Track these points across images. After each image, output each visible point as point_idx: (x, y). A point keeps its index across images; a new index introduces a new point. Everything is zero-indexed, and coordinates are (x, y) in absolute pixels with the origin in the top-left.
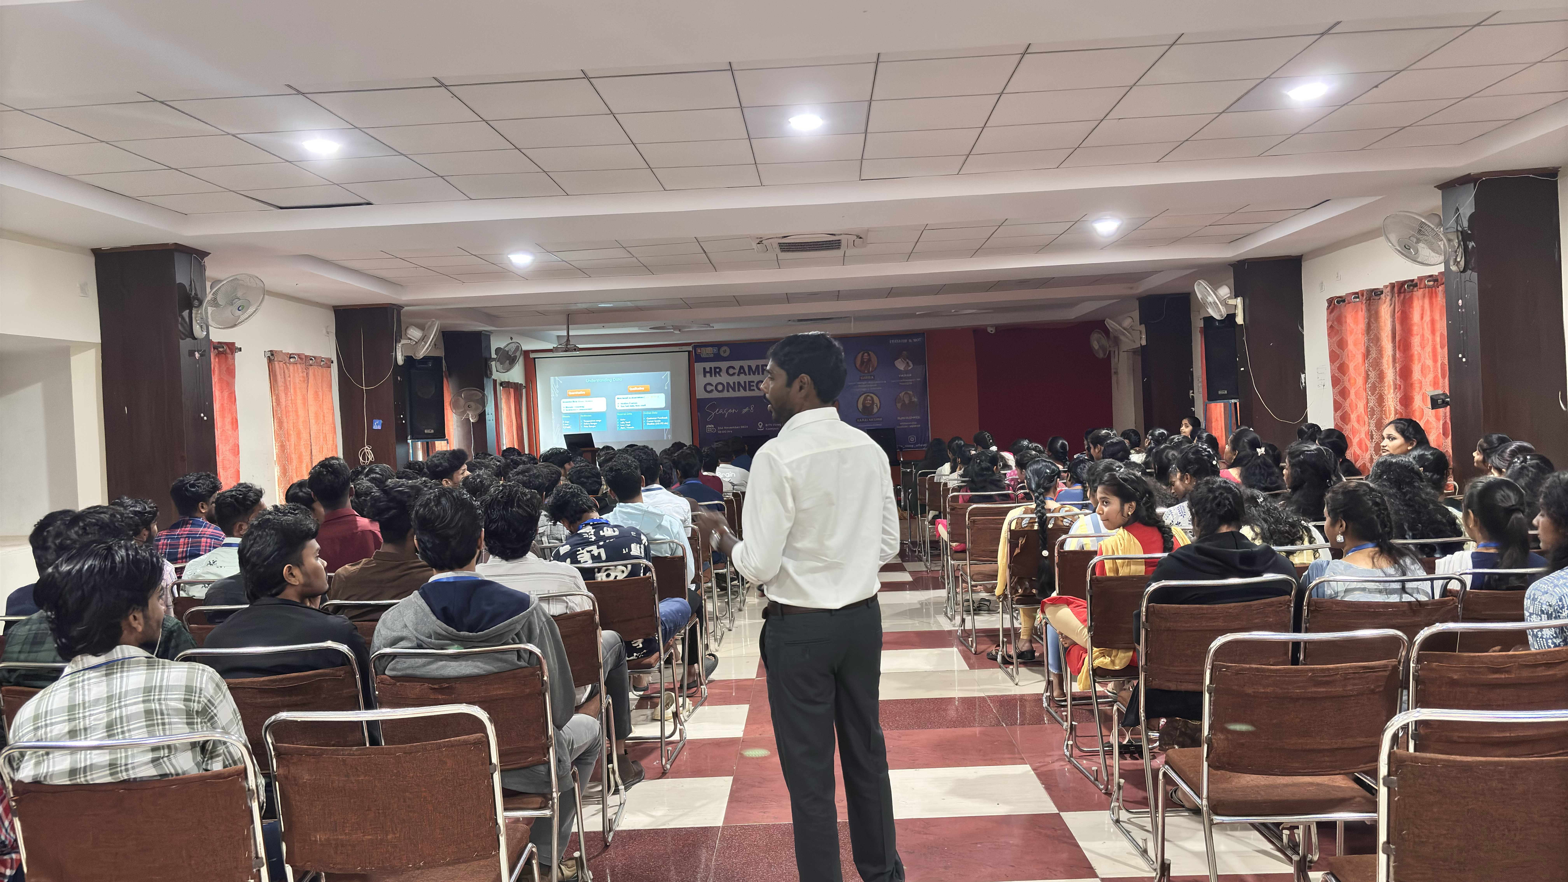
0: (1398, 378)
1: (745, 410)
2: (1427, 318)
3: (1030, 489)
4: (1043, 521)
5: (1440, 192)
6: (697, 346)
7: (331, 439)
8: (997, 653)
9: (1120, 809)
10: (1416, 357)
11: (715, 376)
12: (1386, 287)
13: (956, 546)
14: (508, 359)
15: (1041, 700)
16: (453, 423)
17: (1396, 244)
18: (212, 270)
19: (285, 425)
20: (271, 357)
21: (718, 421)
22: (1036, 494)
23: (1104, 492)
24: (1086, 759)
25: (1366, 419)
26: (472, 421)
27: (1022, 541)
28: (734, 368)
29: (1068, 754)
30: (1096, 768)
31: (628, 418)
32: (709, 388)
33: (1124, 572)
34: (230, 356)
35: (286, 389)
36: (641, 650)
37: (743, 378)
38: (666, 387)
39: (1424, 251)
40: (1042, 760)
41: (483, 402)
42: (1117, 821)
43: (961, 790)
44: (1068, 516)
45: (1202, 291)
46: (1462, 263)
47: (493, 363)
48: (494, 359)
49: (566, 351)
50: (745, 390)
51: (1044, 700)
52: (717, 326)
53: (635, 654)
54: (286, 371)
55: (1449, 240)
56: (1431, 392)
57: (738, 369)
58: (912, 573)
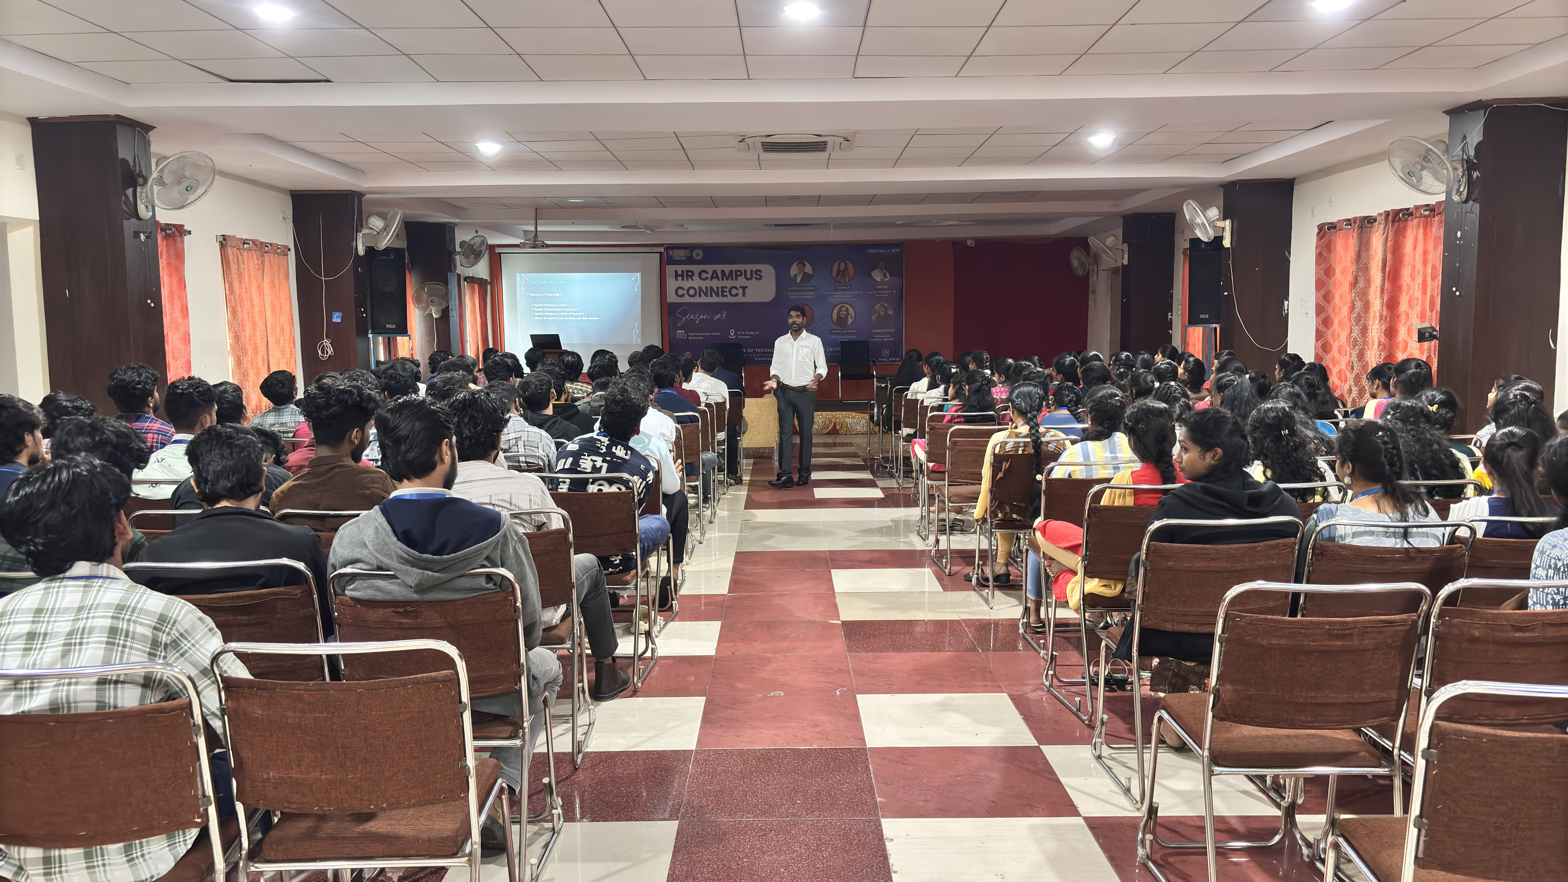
0: (1384, 308)
1: (716, 317)
2: (1420, 249)
4: (1038, 444)
5: (1448, 117)
6: (670, 247)
7: (289, 331)
8: (972, 576)
9: (1102, 744)
10: (1405, 288)
11: (687, 280)
12: (1380, 215)
13: (934, 466)
14: (473, 253)
15: (1017, 626)
16: (415, 317)
17: (1399, 171)
18: (158, 146)
19: (239, 314)
20: (224, 242)
21: (689, 326)
25: (1348, 349)
26: (435, 317)
27: (1005, 465)
28: (707, 273)
29: (1047, 684)
30: (1077, 701)
32: (680, 292)
34: (179, 239)
35: (240, 276)
37: (715, 284)
38: (636, 288)
39: (1428, 179)
40: (1019, 689)
41: (446, 297)
42: (1099, 757)
45: (1191, 211)
46: (1465, 193)
47: (458, 257)
48: (459, 253)
49: (533, 247)
50: (718, 296)
52: (691, 228)
54: (240, 257)
55: (1455, 169)
56: (1418, 325)
57: (710, 273)
58: (883, 489)
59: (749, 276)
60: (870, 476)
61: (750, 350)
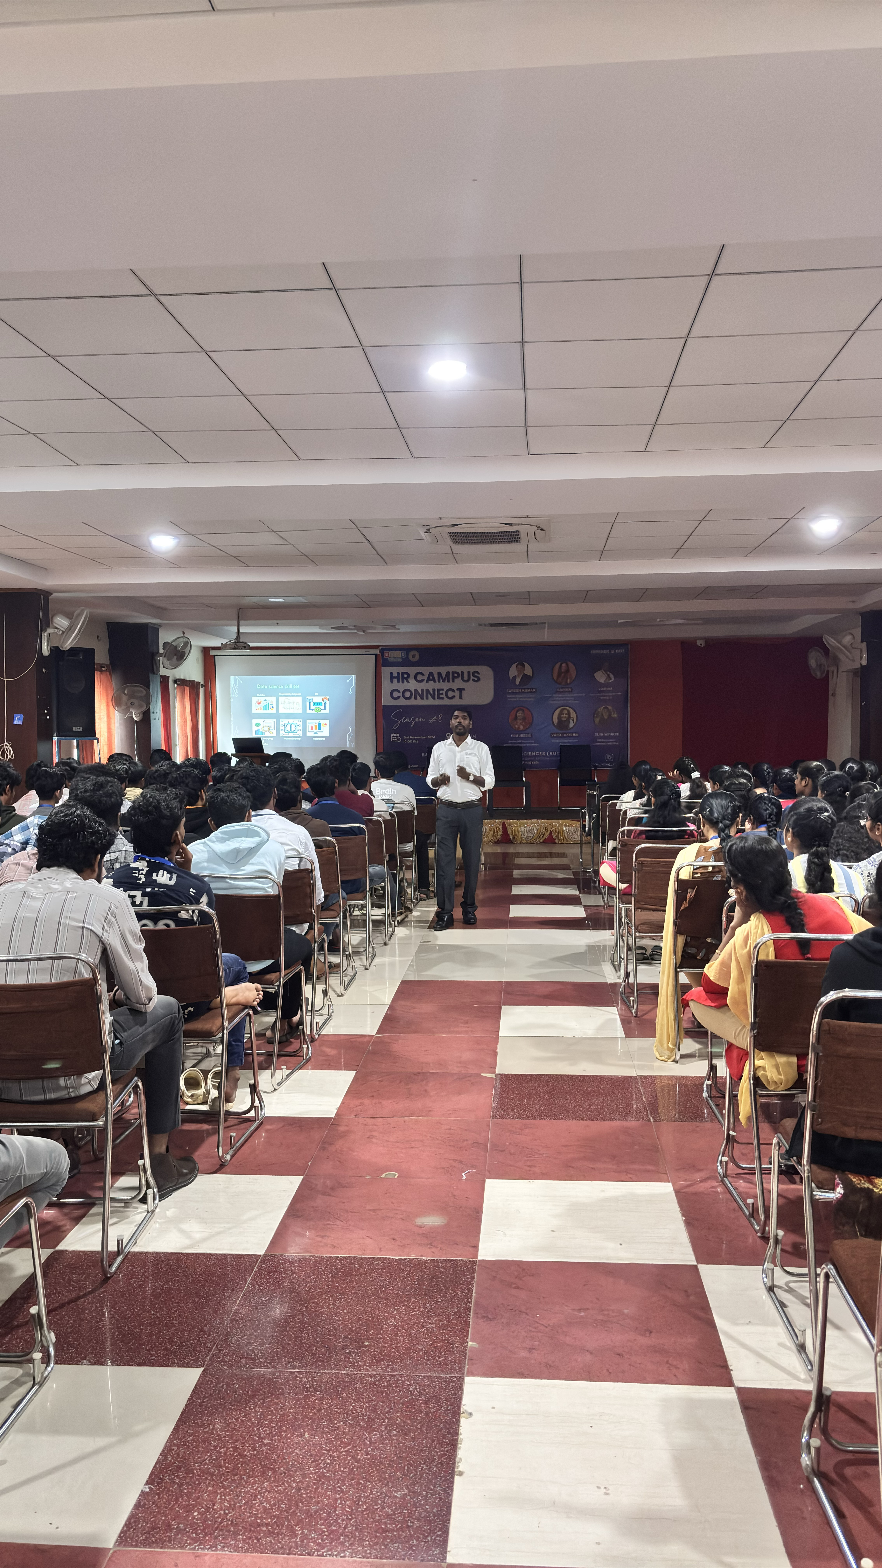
1: (433, 720)
6: (385, 649)
11: (403, 682)
14: (176, 654)
16: (114, 721)
26: (136, 719)
28: (423, 674)
29: (721, 1171)
30: (752, 1201)
32: (396, 695)
37: (431, 686)
38: (351, 692)
40: (686, 1178)
42: (771, 1289)
47: (161, 659)
48: (161, 655)
49: (235, 649)
50: (434, 698)
52: (402, 629)
57: (427, 675)
58: (586, 908)
59: (466, 678)
60: (576, 892)
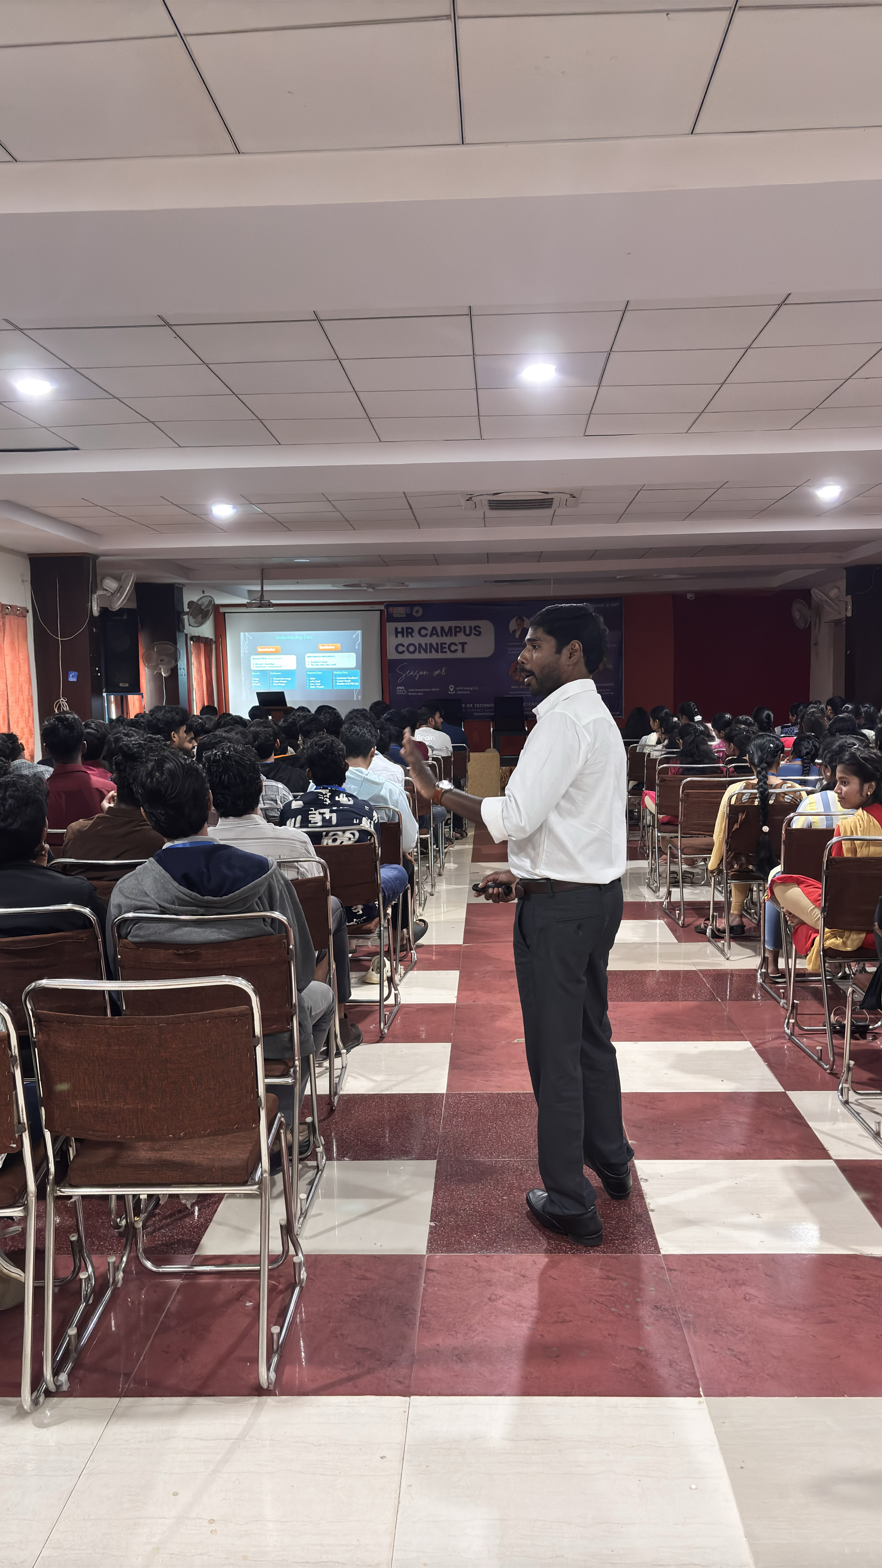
1: (437, 673)
3: (752, 763)
4: (764, 796)
6: (389, 605)
7: (27, 690)
8: (706, 928)
9: (849, 1090)
11: (407, 636)
13: (663, 817)
14: (200, 612)
15: (756, 976)
16: (146, 677)
22: (758, 769)
23: (843, 772)
24: (806, 1038)
26: (164, 675)
27: (741, 817)
28: (426, 629)
29: (788, 1032)
30: (820, 1048)
31: (317, 677)
32: (401, 649)
33: (862, 853)
36: (361, 916)
37: (434, 640)
38: (357, 647)
40: (762, 1037)
41: (175, 657)
42: (846, 1103)
43: (681, 1064)
44: (789, 792)
47: (186, 617)
48: (187, 613)
49: (260, 607)
50: (437, 652)
51: (759, 976)
52: (412, 585)
53: (355, 920)
57: (430, 630)
59: (468, 632)
61: (470, 706)
